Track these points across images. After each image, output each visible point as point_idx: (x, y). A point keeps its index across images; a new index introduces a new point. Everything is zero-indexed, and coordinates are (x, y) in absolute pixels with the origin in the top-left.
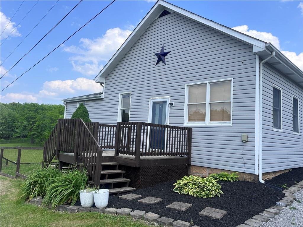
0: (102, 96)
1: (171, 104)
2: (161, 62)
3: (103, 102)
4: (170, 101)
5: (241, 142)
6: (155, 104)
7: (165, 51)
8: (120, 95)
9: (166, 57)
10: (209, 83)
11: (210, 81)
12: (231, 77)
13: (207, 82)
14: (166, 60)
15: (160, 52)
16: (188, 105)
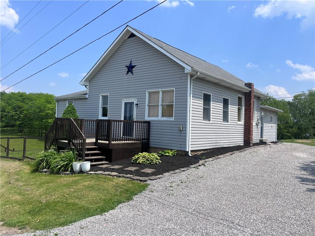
0: (87, 96)
1: (137, 104)
2: (130, 73)
3: (88, 100)
4: (136, 102)
5: (178, 131)
6: (126, 104)
7: (133, 65)
8: (100, 96)
9: (133, 69)
10: (161, 91)
11: (161, 90)
12: (174, 88)
13: (160, 90)
14: (133, 72)
15: (129, 65)
16: (148, 105)
